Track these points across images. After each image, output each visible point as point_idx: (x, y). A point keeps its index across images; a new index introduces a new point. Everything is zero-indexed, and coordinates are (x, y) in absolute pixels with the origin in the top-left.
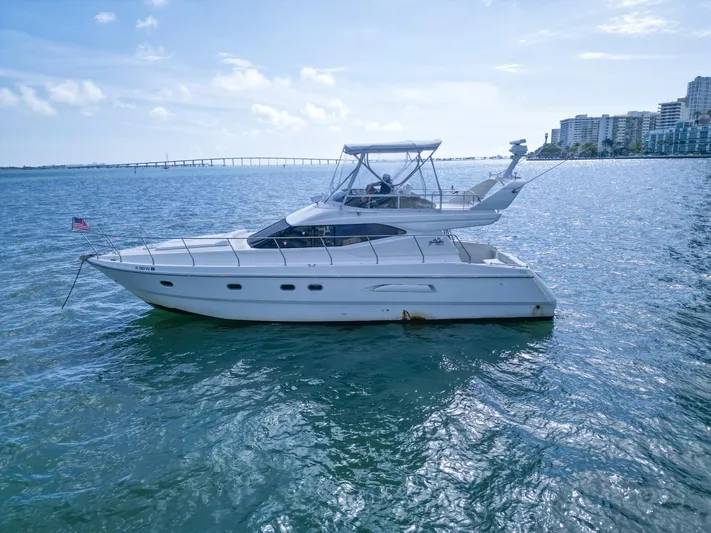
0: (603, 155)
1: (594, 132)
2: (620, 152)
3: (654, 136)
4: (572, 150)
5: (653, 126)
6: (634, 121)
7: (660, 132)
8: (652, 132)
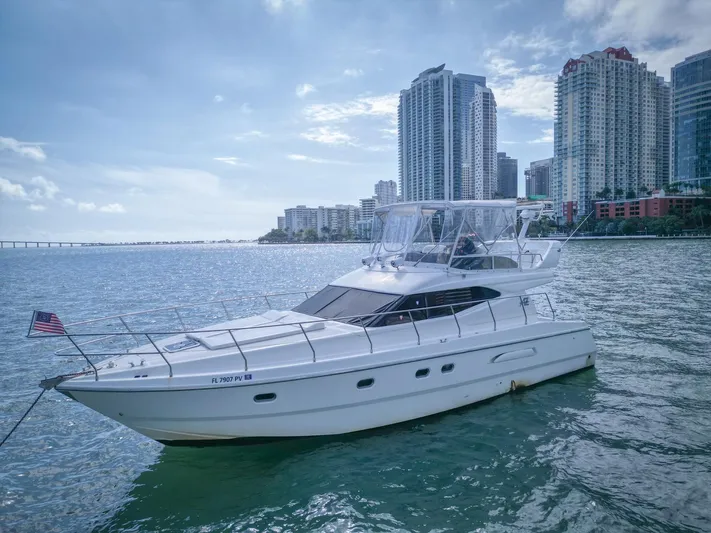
0: (323, 240)
1: (313, 220)
2: (336, 238)
3: (360, 225)
4: (298, 235)
5: (357, 217)
6: (342, 213)
7: (364, 222)
8: (358, 222)
